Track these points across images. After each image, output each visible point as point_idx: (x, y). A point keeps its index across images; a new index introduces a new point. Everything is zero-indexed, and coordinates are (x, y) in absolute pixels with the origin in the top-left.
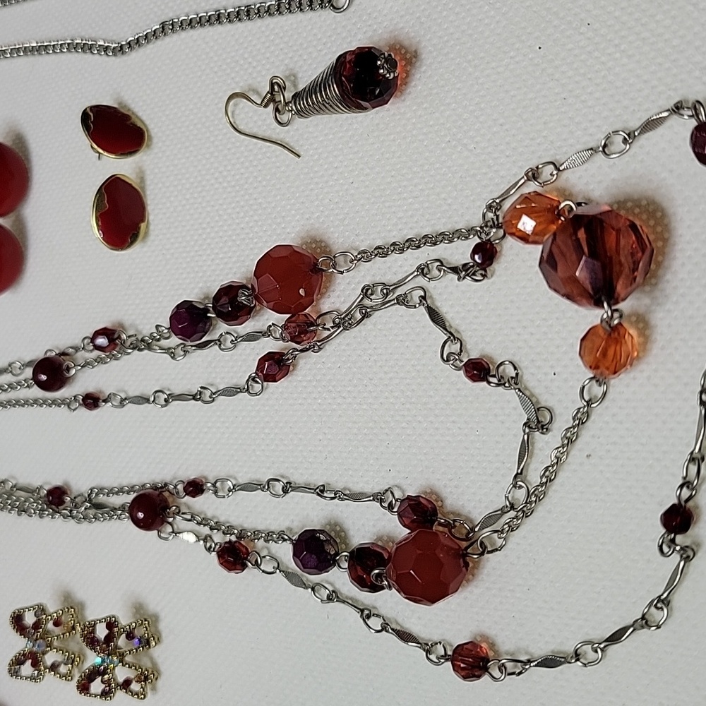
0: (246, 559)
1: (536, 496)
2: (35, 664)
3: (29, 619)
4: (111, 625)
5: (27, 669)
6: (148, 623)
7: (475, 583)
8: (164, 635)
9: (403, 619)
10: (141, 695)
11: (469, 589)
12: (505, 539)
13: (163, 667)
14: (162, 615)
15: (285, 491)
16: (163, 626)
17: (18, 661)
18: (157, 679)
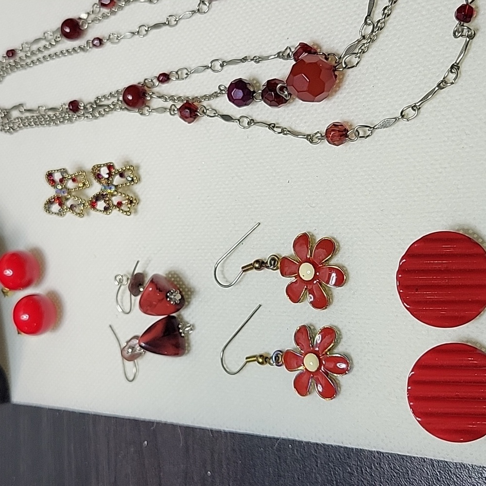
0: (197, 111)
1: (378, 27)
2: (61, 204)
3: (57, 177)
4: (110, 167)
5: (55, 207)
6: (133, 169)
7: (340, 92)
8: (142, 177)
9: (295, 126)
10: (128, 213)
11: (337, 96)
12: (359, 57)
13: (141, 197)
14: (142, 165)
15: (222, 66)
16: (142, 172)
17: (50, 203)
18: (138, 204)
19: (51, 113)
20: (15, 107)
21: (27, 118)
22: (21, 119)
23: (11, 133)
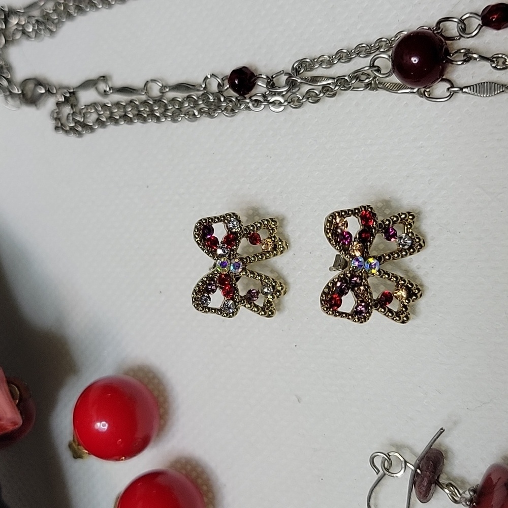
19: (180, 95)
20: (89, 84)
21: (118, 104)
22: (104, 106)
23: (79, 134)
